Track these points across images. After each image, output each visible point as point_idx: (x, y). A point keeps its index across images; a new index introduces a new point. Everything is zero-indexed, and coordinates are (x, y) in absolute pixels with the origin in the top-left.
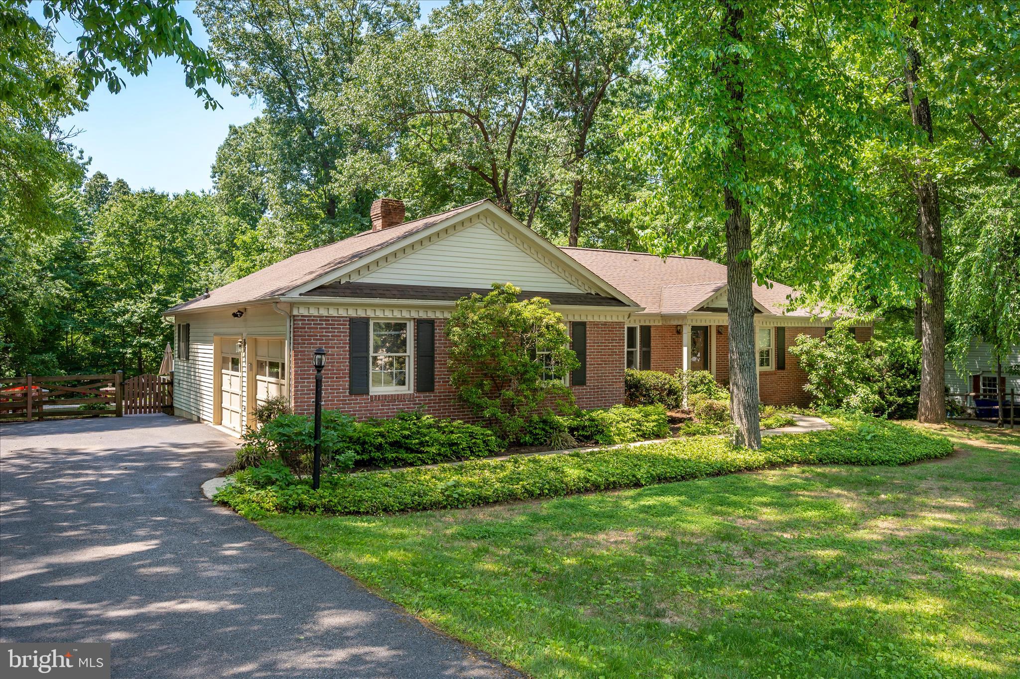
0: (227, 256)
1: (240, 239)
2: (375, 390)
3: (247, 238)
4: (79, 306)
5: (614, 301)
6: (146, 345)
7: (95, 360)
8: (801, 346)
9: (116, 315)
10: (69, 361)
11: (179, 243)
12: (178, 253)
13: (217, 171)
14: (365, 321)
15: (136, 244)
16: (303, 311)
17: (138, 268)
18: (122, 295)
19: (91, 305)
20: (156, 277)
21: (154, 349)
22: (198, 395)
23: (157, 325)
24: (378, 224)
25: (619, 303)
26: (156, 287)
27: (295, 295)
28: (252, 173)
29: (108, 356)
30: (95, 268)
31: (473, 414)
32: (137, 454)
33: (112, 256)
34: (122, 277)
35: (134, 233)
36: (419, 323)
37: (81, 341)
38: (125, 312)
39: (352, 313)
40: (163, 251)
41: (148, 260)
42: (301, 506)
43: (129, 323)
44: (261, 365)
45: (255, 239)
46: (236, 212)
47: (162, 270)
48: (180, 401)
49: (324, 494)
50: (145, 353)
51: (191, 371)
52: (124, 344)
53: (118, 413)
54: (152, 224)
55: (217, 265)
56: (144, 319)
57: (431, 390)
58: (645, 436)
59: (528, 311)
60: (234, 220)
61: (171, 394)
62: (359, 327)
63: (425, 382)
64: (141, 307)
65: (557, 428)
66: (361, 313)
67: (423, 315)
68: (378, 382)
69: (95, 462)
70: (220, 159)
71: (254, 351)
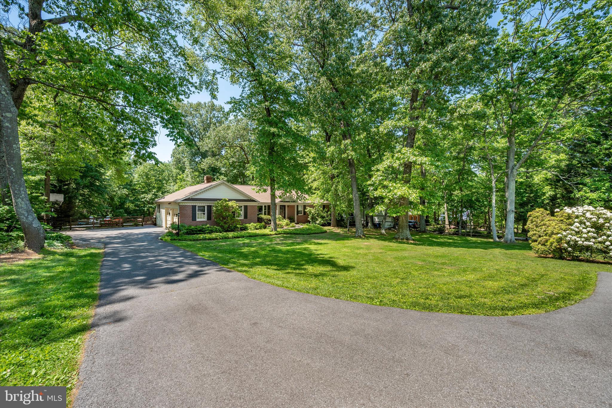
0: (175, 181)
1: (179, 177)
2: (197, 220)
3: (181, 177)
4: (130, 196)
5: (254, 201)
6: (151, 207)
7: (135, 211)
8: (308, 209)
9: (142, 198)
10: (127, 211)
11: (160, 178)
12: (160, 181)
13: (173, 156)
14: (196, 206)
15: (148, 179)
16: (181, 204)
17: (148, 185)
18: (143, 193)
19: (134, 195)
20: (154, 187)
21: (153, 208)
22: (162, 222)
23: (154, 202)
24: (206, 181)
25: (255, 201)
26: (154, 190)
27: (179, 201)
28: (183, 157)
29: (139, 210)
30: (135, 185)
31: (218, 224)
32: (147, 233)
33: (140, 181)
34: (144, 188)
35: (147, 175)
36: (208, 206)
37: (131, 206)
38: (145, 198)
39: (192, 204)
40: (156, 180)
41: (151, 183)
42: (175, 239)
43: (146, 201)
44: (174, 214)
45: (183, 177)
46: (178, 168)
47: (156, 185)
48: (158, 222)
49: (180, 238)
50: (150, 209)
51: (160, 216)
52: (144, 207)
53: (142, 225)
54: (152, 172)
55: (172, 184)
56: (150, 200)
57: (210, 219)
58: (257, 229)
59: (230, 204)
60: (178, 171)
61: (156, 221)
62: (194, 207)
63: (209, 218)
64: (149, 196)
65: (238, 228)
66: (194, 204)
67: (208, 204)
68: (198, 218)
69: (137, 234)
70: (173, 153)
71: (173, 212)
